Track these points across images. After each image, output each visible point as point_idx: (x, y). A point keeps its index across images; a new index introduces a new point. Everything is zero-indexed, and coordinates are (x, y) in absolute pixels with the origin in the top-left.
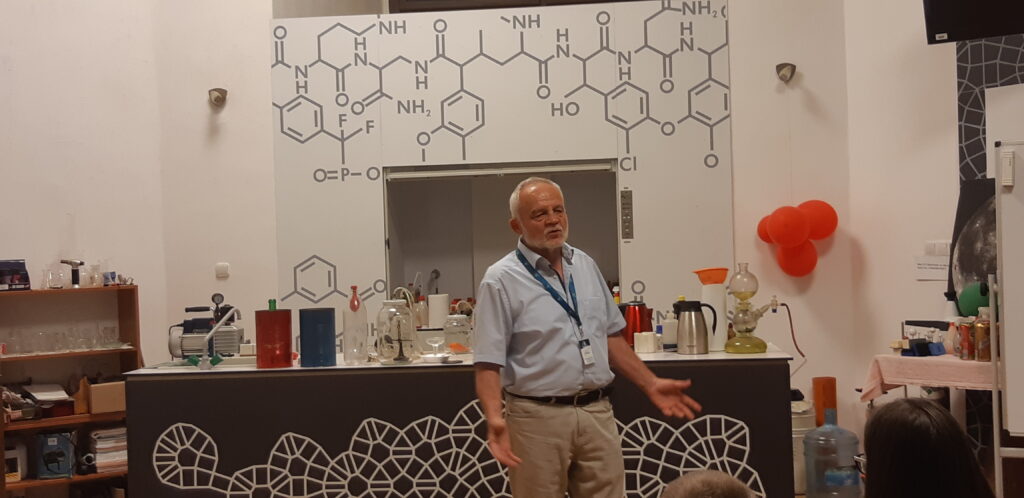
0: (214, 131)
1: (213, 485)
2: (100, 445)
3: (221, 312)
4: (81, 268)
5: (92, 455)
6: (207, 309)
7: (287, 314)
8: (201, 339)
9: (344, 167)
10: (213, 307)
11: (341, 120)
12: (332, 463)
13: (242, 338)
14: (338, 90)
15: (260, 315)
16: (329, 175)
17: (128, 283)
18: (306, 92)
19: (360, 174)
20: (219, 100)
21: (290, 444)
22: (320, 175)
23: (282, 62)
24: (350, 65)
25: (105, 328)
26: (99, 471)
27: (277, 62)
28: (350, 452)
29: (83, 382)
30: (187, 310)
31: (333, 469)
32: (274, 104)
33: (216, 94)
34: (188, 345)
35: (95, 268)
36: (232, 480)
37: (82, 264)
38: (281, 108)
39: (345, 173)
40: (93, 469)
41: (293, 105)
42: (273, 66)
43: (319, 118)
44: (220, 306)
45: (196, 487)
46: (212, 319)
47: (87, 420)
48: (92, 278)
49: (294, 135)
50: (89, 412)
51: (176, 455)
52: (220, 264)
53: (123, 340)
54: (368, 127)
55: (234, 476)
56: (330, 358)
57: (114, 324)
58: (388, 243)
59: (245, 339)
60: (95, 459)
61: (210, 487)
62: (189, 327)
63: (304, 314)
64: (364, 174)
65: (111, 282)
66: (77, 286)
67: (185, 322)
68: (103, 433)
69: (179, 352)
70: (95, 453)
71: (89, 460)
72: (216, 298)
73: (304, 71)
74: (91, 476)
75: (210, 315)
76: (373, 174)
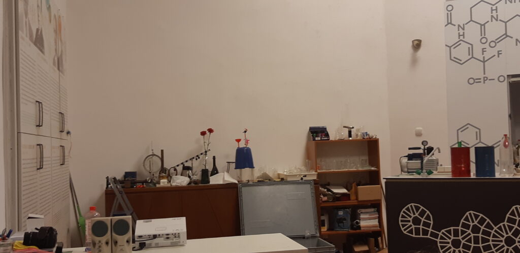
0: (414, 61)
1: (430, 236)
2: (362, 216)
4: (352, 130)
6: (419, 148)
7: (468, 149)
8: (416, 163)
9: (485, 76)
10: (422, 147)
11: (483, 51)
12: (495, 228)
13: (438, 163)
14: (481, 36)
15: (453, 150)
16: (476, 81)
17: (374, 137)
18: (464, 38)
19: (494, 79)
20: (417, 45)
21: (471, 217)
22: (471, 81)
23: (451, 23)
24: (488, 22)
25: (362, 160)
26: (362, 229)
27: (448, 24)
28: (505, 223)
29: (354, 185)
30: (410, 149)
31: (496, 231)
32: (446, 45)
33: (416, 42)
34: (410, 166)
35: (358, 130)
38: (450, 47)
39: (485, 79)
40: (359, 227)
41: (456, 45)
42: (446, 26)
43: (471, 51)
44: (426, 147)
45: (421, 236)
47: (356, 204)
48: (357, 135)
49: (457, 60)
50: (357, 199)
51: (411, 219)
52: (418, 128)
54: (499, 54)
55: (441, 232)
56: (493, 172)
58: (510, 116)
63: (477, 150)
65: (366, 137)
66: (351, 139)
67: (409, 155)
68: (363, 210)
69: (406, 170)
70: (360, 220)
71: (357, 223)
72: (424, 143)
73: (462, 27)
74: (358, 231)
75: (421, 151)
76: (502, 79)
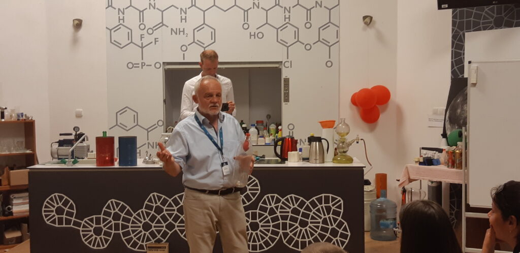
0: (75, 41)
1: (73, 225)
2: (15, 202)
3: (79, 136)
4: (5, 111)
5: (10, 207)
6: (71, 134)
7: (112, 139)
8: (68, 150)
9: (143, 61)
10: (74, 133)
11: (141, 38)
12: (134, 215)
13: (89, 149)
14: (140, 22)
15: (98, 139)
16: (135, 66)
17: (30, 119)
18: (124, 22)
19: (151, 65)
20: (78, 25)
21: (113, 205)
22: (130, 66)
23: (111, 6)
24: (146, 9)
25: (18, 142)
26: (14, 215)
27: (109, 6)
28: (144, 210)
29: (6, 169)
30: (61, 135)
31: (135, 218)
32: (107, 28)
33: (76, 22)
34: (60, 152)
35: (13, 111)
36: (83, 222)
37: (6, 108)
38: (111, 30)
39: (143, 65)
40: (11, 214)
41: (116, 28)
42: (106, 8)
43: (130, 35)
44: (78, 133)
45: (64, 226)
46: (73, 140)
47: (9, 189)
48: (11, 116)
49: (117, 44)
50: (9, 184)
51: (54, 209)
52: (78, 110)
53: (27, 148)
54: (155, 41)
55: (84, 221)
56: (134, 162)
57: (23, 139)
58: (165, 101)
59: (91, 150)
60: (12, 209)
61: (71, 226)
62: (61, 143)
63: (121, 139)
64: (153, 66)
65: (21, 118)
66: (3, 120)
67: (59, 140)
68: (16, 195)
69: (56, 156)
70: (12, 205)
71: (9, 209)
72: (76, 129)
73: (122, 10)
74: (10, 217)
75: (72, 137)
76: (158, 66)
